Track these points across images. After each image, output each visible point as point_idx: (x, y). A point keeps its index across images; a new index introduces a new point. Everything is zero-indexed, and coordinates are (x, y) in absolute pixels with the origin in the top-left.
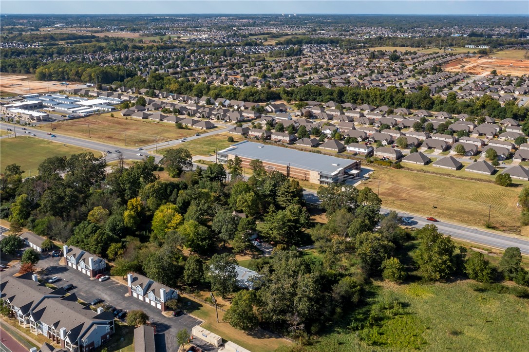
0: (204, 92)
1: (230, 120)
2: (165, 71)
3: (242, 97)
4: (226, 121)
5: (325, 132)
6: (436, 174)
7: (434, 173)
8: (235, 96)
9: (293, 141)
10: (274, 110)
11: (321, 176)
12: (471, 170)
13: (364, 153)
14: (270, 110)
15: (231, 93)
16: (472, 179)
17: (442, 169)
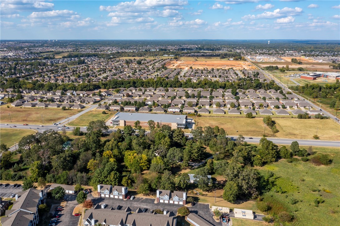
0: (54, 88)
1: (88, 102)
2: (10, 77)
3: (80, 89)
4: (86, 103)
5: (148, 103)
6: (218, 117)
7: (216, 116)
8: (75, 89)
9: (137, 110)
10: (106, 94)
11: (178, 125)
12: (231, 113)
13: (177, 111)
14: (104, 95)
15: (72, 87)
16: (235, 117)
17: (218, 114)
